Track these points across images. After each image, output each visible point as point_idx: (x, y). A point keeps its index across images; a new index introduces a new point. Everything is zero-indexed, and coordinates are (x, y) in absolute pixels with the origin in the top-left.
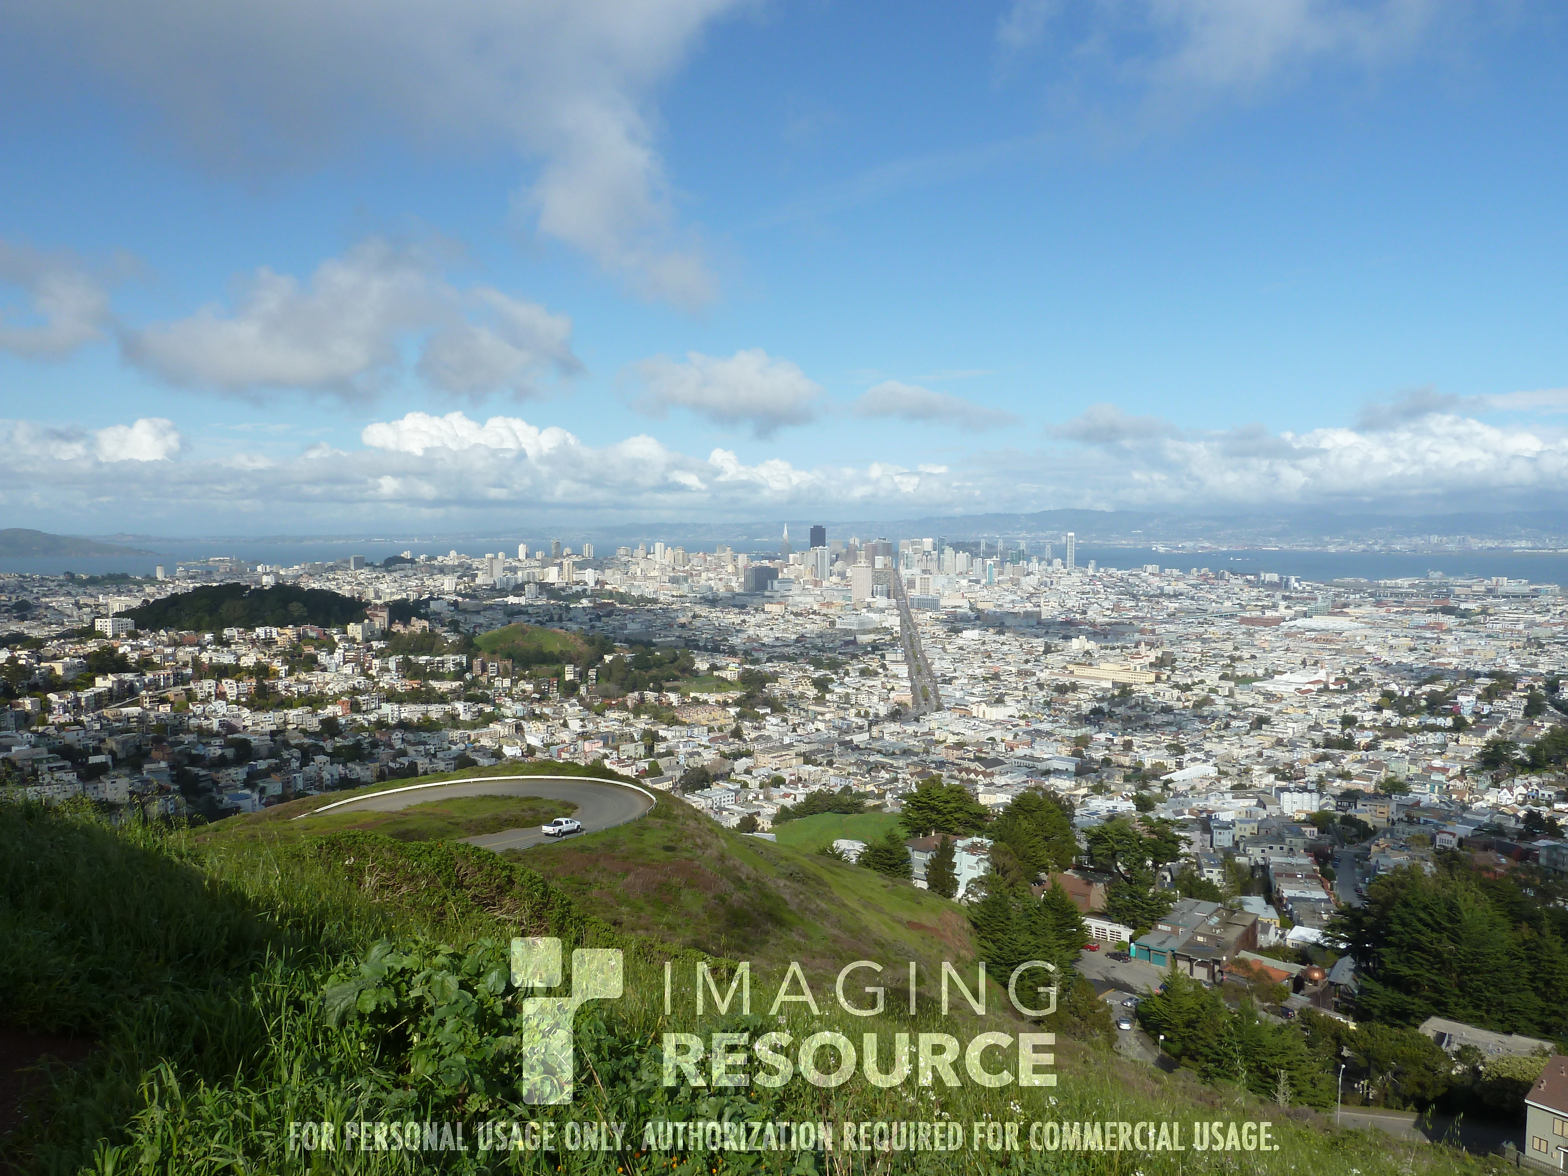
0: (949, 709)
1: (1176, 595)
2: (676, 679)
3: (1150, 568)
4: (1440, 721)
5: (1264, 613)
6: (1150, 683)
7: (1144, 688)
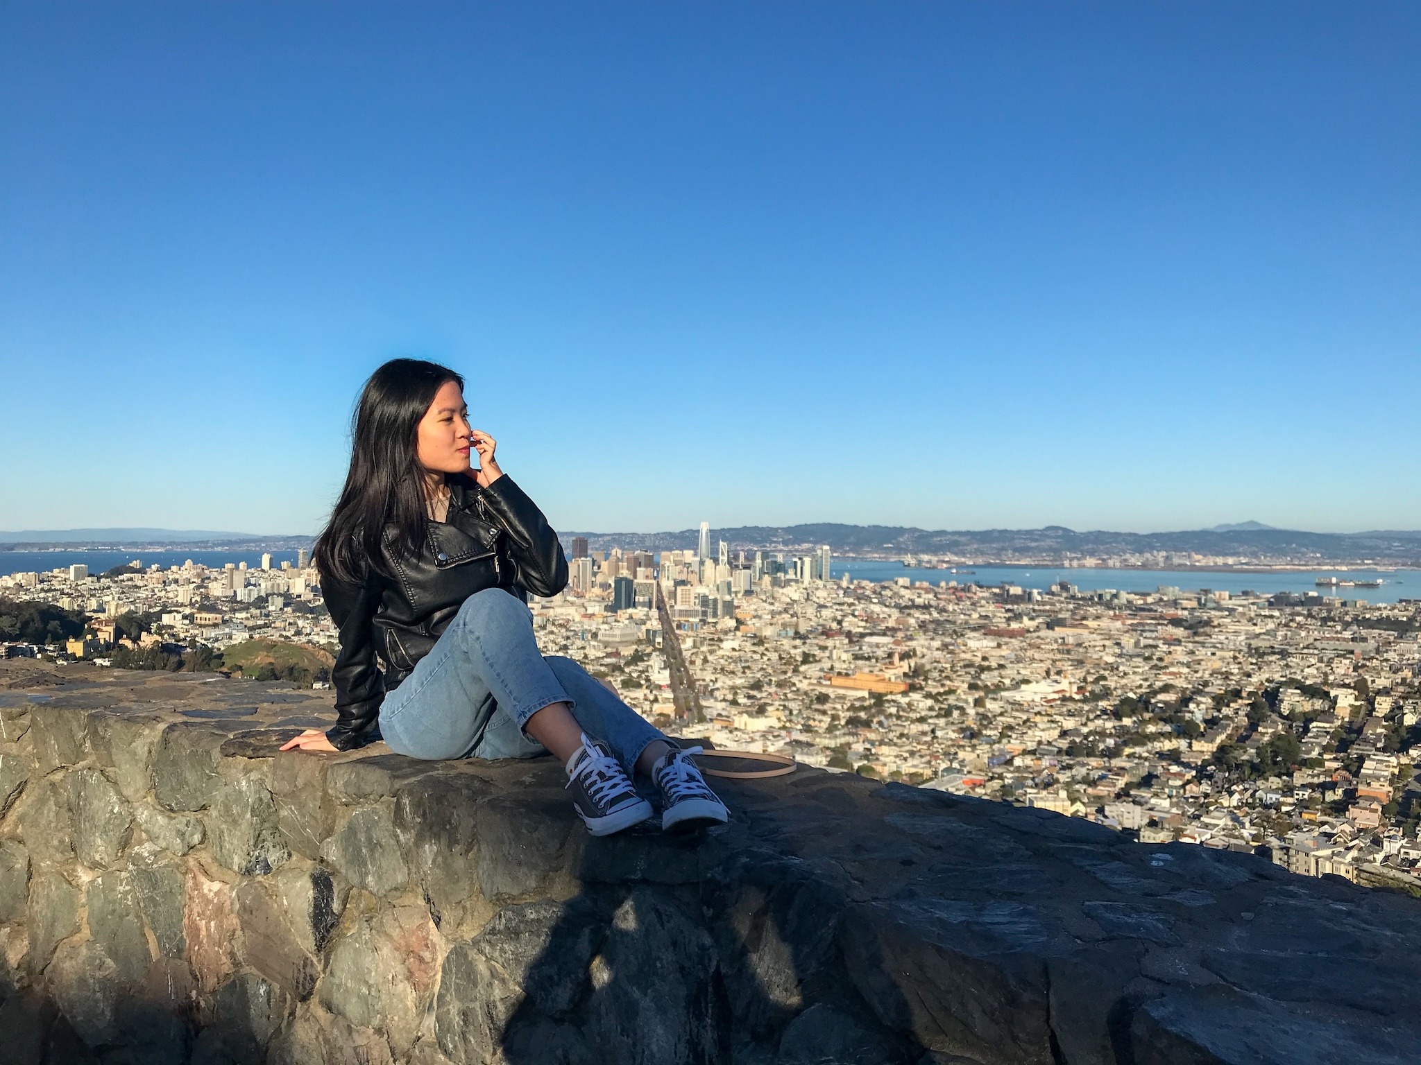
0: (711, 720)
1: (926, 607)
3: (901, 581)
5: (1009, 625)
6: (905, 693)
7: (899, 698)
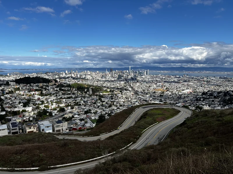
1: (165, 79)
2: (101, 91)
3: (160, 75)
4: (212, 97)
6: (166, 91)
7: (166, 92)
